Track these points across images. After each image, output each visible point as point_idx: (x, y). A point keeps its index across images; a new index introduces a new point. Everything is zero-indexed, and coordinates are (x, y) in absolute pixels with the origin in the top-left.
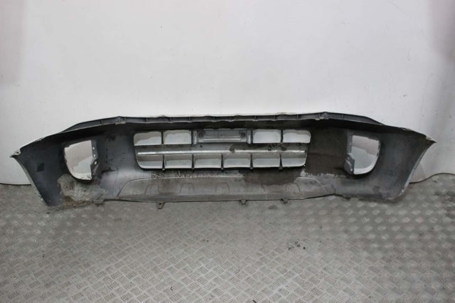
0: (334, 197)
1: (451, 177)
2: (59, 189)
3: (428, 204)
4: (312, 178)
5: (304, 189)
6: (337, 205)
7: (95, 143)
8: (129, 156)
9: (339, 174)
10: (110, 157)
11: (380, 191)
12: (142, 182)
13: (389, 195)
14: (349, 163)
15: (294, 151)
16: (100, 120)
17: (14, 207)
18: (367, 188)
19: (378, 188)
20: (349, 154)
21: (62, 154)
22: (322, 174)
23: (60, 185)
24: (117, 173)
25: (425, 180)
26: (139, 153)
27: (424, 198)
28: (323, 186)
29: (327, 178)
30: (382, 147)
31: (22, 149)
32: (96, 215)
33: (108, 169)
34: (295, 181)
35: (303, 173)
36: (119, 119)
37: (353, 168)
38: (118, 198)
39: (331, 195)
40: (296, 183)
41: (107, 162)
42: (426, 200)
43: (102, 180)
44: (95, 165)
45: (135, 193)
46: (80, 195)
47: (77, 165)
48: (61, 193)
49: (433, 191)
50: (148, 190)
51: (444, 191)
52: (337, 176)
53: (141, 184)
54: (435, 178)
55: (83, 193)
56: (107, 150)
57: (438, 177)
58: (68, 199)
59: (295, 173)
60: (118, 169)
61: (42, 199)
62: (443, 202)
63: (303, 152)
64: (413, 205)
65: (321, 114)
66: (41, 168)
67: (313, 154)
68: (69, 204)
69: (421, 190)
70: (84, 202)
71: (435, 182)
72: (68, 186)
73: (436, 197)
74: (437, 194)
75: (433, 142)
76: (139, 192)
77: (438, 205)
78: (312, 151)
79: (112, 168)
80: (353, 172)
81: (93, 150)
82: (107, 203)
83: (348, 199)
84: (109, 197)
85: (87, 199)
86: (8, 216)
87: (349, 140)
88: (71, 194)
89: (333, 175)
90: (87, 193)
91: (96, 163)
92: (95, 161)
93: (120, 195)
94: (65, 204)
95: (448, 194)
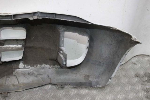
0: (50, 86)
1: (147, 58)
3: (130, 87)
4: (30, 69)
5: (23, 80)
6: (52, 94)
9: (54, 65)
11: (90, 79)
13: (97, 83)
14: (62, 56)
15: (12, 46)
18: (79, 77)
19: (88, 76)
20: (62, 48)
22: (38, 65)
25: (127, 62)
27: (126, 80)
28: (40, 77)
29: (43, 68)
30: (91, 41)
34: (14, 73)
35: (21, 65)
37: (66, 61)
39: (48, 84)
40: (15, 76)
42: (128, 83)
49: (133, 73)
51: (142, 72)
52: (52, 66)
54: (134, 60)
57: (136, 59)
59: (14, 65)
62: (142, 84)
63: (20, 46)
64: (118, 89)
65: (35, 13)
67: (30, 47)
69: (124, 73)
71: (134, 63)
73: (136, 79)
74: (137, 76)
75: (138, 43)
77: (139, 87)
78: (28, 45)
80: (66, 65)
83: (62, 87)
87: (61, 36)
89: (48, 66)
95: (145, 75)
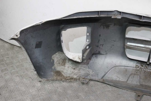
2: (53, 64)
7: (90, 29)
8: (119, 44)
10: (101, 42)
12: (126, 70)
16: (98, 12)
17: (14, 69)
21: (59, 35)
23: (53, 61)
24: (106, 57)
26: (128, 44)
31: (22, 32)
32: (80, 94)
33: (97, 52)
36: (116, 12)
38: (102, 80)
41: (98, 46)
43: (91, 61)
44: (87, 49)
45: (118, 79)
46: (69, 72)
47: (72, 41)
48: (53, 68)
50: (130, 79)
53: (125, 71)
55: (72, 70)
56: (100, 35)
58: (59, 73)
60: (106, 54)
61: (35, 72)
66: (38, 45)
68: (59, 78)
70: (72, 78)
72: (61, 62)
76: (122, 79)
79: (102, 52)
81: (87, 36)
82: (92, 83)
84: (94, 78)
85: (75, 77)
86: (8, 77)
88: (62, 70)
90: (76, 71)
91: (88, 47)
92: (87, 46)
93: (104, 78)
94: (55, 78)
